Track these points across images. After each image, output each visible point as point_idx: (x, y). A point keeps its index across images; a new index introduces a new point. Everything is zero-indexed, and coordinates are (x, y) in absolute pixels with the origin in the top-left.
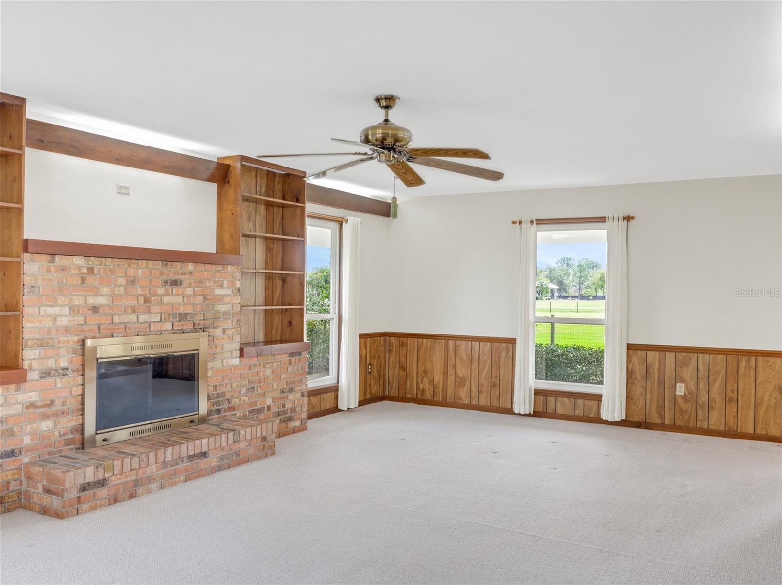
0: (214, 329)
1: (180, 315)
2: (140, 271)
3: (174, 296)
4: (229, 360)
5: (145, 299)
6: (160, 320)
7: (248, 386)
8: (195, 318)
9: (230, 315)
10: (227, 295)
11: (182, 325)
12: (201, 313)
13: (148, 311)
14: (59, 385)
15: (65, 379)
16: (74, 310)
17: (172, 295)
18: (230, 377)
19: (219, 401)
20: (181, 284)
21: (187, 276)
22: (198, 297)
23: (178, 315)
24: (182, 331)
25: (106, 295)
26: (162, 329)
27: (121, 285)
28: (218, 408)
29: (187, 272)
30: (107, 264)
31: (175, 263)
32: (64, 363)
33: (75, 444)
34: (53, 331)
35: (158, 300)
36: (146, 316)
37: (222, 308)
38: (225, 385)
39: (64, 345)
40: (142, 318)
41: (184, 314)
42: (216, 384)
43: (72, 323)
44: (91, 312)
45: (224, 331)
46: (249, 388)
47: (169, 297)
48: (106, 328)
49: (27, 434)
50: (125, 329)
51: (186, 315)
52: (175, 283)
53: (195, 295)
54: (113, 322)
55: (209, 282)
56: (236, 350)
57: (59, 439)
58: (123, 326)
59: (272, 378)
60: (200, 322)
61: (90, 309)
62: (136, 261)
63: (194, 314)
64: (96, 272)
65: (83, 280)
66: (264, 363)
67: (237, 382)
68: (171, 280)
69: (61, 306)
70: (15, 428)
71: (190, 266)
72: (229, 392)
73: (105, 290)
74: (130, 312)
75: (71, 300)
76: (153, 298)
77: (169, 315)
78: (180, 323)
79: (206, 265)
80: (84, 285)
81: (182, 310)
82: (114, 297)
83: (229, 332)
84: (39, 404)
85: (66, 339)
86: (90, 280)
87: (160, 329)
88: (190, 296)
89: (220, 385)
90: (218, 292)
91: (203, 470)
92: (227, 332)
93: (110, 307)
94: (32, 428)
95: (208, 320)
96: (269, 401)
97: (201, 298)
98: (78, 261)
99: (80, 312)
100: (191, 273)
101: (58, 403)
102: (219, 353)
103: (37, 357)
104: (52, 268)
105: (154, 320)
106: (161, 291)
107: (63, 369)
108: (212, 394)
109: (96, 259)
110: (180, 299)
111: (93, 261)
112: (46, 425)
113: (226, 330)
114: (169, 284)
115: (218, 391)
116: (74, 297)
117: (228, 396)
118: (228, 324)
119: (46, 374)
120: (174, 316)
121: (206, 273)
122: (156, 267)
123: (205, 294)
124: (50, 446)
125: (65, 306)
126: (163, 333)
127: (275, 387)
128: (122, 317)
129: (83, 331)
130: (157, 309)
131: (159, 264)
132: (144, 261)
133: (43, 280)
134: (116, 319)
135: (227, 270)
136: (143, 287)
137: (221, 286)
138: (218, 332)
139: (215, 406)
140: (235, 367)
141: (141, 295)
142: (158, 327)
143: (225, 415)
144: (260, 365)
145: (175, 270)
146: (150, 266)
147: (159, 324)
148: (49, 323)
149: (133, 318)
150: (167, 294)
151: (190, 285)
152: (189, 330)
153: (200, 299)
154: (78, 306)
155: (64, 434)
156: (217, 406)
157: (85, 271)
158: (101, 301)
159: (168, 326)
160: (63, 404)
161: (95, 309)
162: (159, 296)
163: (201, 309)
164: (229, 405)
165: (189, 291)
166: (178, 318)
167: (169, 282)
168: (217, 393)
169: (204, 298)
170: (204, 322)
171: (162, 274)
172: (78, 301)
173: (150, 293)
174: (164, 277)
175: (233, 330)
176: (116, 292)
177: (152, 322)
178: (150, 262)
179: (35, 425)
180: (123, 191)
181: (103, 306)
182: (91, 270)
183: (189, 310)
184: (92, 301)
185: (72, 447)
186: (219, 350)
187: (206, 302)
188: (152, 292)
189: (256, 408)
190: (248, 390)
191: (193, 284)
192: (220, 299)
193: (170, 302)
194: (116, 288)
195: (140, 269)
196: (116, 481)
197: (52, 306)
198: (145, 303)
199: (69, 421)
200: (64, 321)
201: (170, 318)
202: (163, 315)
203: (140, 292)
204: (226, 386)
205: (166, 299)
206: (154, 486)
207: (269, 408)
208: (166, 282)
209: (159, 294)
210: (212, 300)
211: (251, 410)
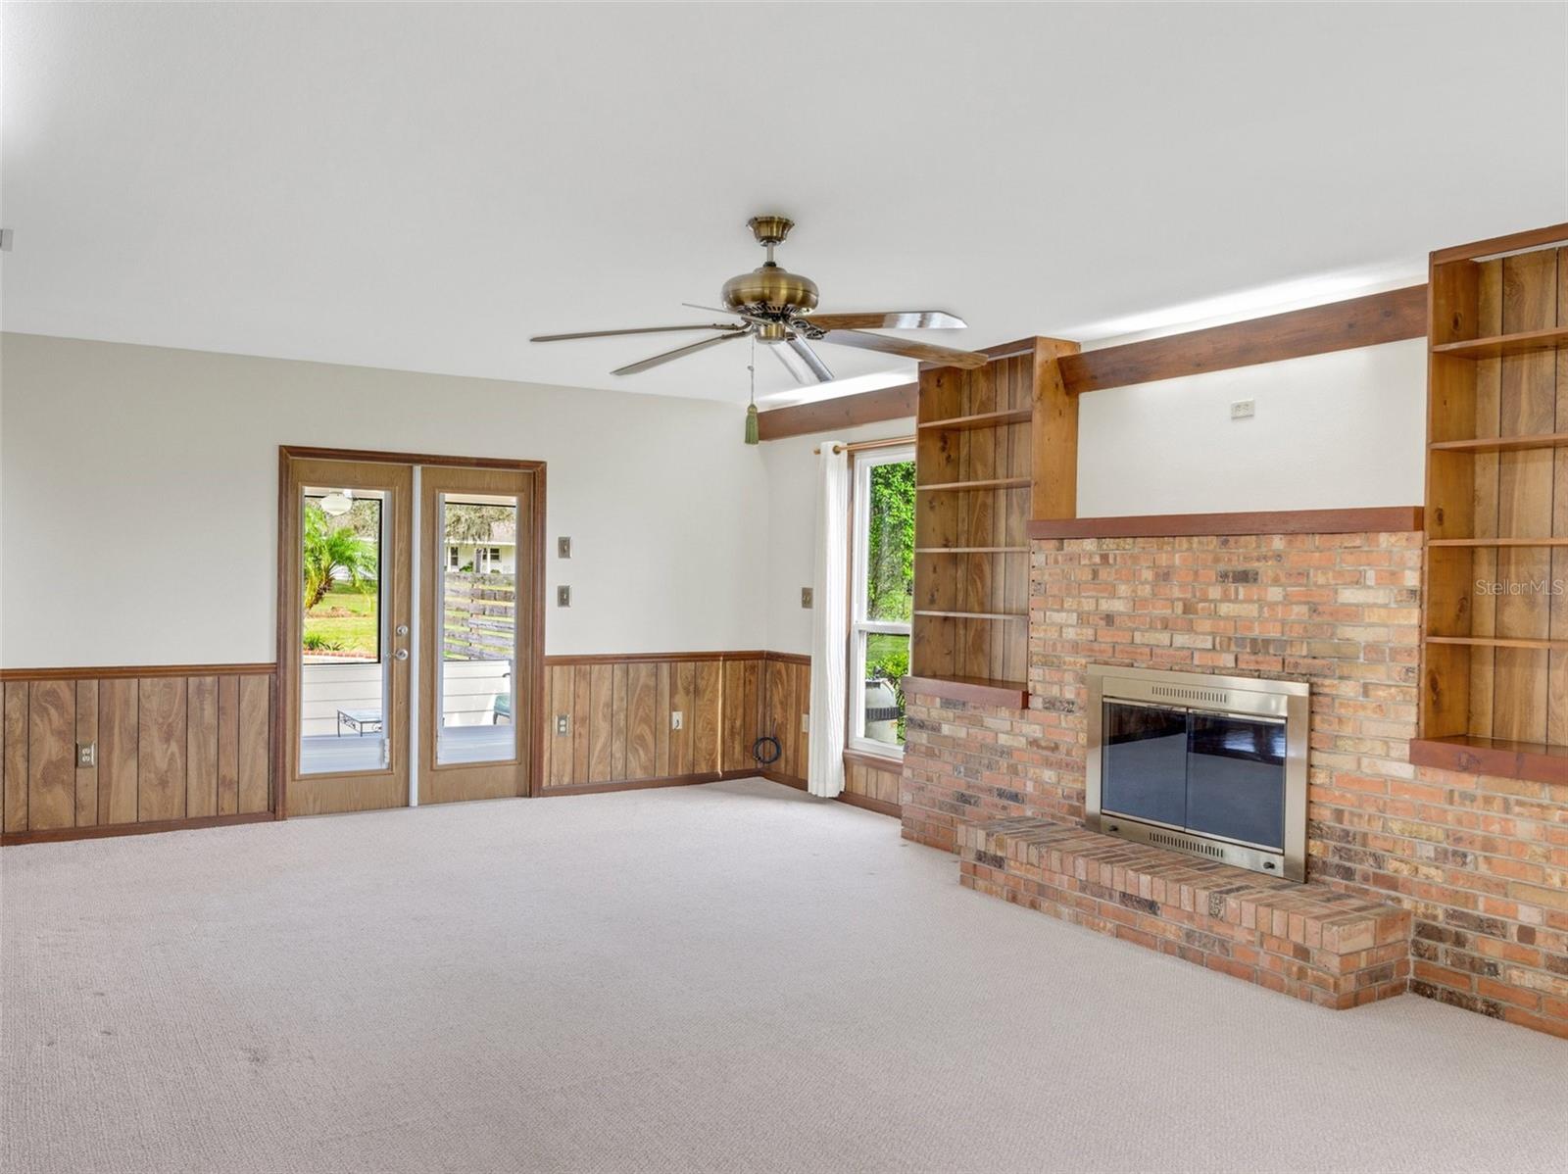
0: (1336, 682)
1: (1254, 641)
2: (1177, 556)
3: (1242, 602)
4: (1379, 763)
5: (1185, 605)
6: (1211, 647)
7: (1445, 845)
8: (1288, 652)
9: (1383, 652)
10: (1375, 605)
11: (1257, 662)
12: (1302, 642)
13: (1190, 629)
14: (1063, 724)
15: (1071, 717)
16: (1083, 619)
17: (1236, 600)
18: (1381, 803)
19: (1350, 850)
20: (1255, 580)
21: (1270, 563)
22: (1294, 606)
23: (1248, 640)
24: (1257, 674)
25: (1126, 598)
26: (1216, 664)
27: (1146, 582)
28: (1347, 864)
29: (1271, 553)
30: (1127, 547)
31: (1243, 538)
32: (1069, 695)
33: (1080, 816)
34: (1059, 646)
35: (1210, 607)
36: (1187, 637)
37: (1360, 635)
38: (1367, 817)
39: (1070, 668)
40: (1181, 640)
41: (1263, 640)
42: (1342, 808)
43: (1081, 637)
44: (1103, 623)
45: (1366, 689)
46: (1446, 852)
47: (1231, 605)
48: (1122, 651)
49: (1030, 779)
50: (1151, 655)
51: (1267, 642)
52: (1244, 577)
53: (1288, 601)
54: (1133, 643)
55: (1324, 574)
56: (1401, 740)
57: (1063, 801)
58: (1148, 650)
59: (1539, 850)
60: (1300, 661)
61: (1101, 619)
62: (1171, 539)
63: (1283, 644)
64: (1111, 561)
65: (1095, 574)
66: (1506, 801)
67: (1405, 822)
68: (1234, 572)
69: (1068, 611)
70: (1019, 766)
71: (1278, 543)
72: (1376, 837)
73: (1123, 589)
74: (1159, 627)
75: (1079, 602)
76: (1201, 605)
77: (1230, 639)
78: (1253, 658)
79: (1317, 537)
80: (1096, 582)
81: (1256, 632)
82: (1136, 602)
83: (1381, 693)
84: (1043, 744)
85: (1072, 659)
86: (1104, 574)
87: (1210, 663)
88: (1276, 603)
89: (1352, 814)
90: (1349, 596)
91: (1147, 934)
92: (1372, 693)
93: (1129, 616)
94: (1034, 773)
95: (1323, 658)
96: (1528, 916)
97: (1304, 609)
98: (1089, 545)
99: (1091, 622)
100: (1278, 557)
101: (1063, 749)
102: (1349, 738)
103: (1041, 679)
104: (1060, 558)
105: (1199, 646)
106: (1215, 592)
107: (1068, 703)
108: (1329, 828)
109: (1112, 540)
110: (1252, 610)
111: (1109, 544)
112: (1049, 775)
113: (1371, 687)
114: (1231, 580)
115: (1346, 826)
116: (1083, 600)
117: (1375, 846)
118: (1378, 675)
119: (1050, 705)
120: (1240, 642)
121: (1317, 554)
122: (1206, 548)
123: (1316, 600)
124: (1053, 807)
125: (1073, 611)
126: (1216, 672)
127: (1556, 881)
128: (1147, 635)
129: (1092, 650)
130: (1206, 625)
131: (1212, 542)
132: (1184, 539)
133: (1050, 574)
134: (1138, 638)
135: (1378, 546)
136: (1183, 586)
137: (1358, 582)
138: (1348, 690)
139: (1337, 858)
140: (1399, 785)
141: (1179, 599)
142: (1209, 660)
143: (1367, 890)
144: (1488, 800)
145: (1241, 553)
146: (1195, 546)
147: (1210, 655)
148: (1054, 634)
149: (1163, 638)
150: (1226, 599)
151: (1276, 581)
152: (1272, 674)
153: (1299, 611)
154: (1089, 613)
155: (1069, 797)
156: (1341, 857)
157: (1097, 559)
158: (1118, 606)
159: (1227, 660)
160: (1068, 753)
161: (1109, 619)
162: (1212, 601)
163: (1301, 631)
164: (1378, 871)
165: (1275, 594)
166: (1249, 646)
167: (1231, 575)
168: (1343, 830)
169: (1310, 609)
170: (1310, 661)
171: (1217, 560)
172: (1088, 605)
173: (1195, 596)
174: (1222, 567)
175: (1393, 690)
176: (1139, 593)
177: (1196, 649)
178: (1195, 539)
179: (1037, 771)
180: (1242, 412)
181: (1121, 614)
182: (1104, 558)
183: (1274, 633)
184: (1106, 606)
185: (1078, 819)
186: (1348, 730)
187: (1317, 619)
188: (1198, 594)
189: (1476, 913)
190: (1442, 856)
191: (1283, 580)
192: (1353, 613)
193: (1231, 614)
194: (1140, 587)
195: (1178, 554)
196: (1013, 869)
197: (1058, 611)
198: (1184, 613)
199: (1074, 781)
200: (1070, 634)
201: (1232, 644)
202: (1218, 640)
203: (1177, 593)
204: (1369, 820)
205: (1225, 609)
206: (1065, 910)
207: (1527, 934)
208: (1224, 576)
209: (1211, 597)
210: (1332, 614)
211: (1455, 911)
